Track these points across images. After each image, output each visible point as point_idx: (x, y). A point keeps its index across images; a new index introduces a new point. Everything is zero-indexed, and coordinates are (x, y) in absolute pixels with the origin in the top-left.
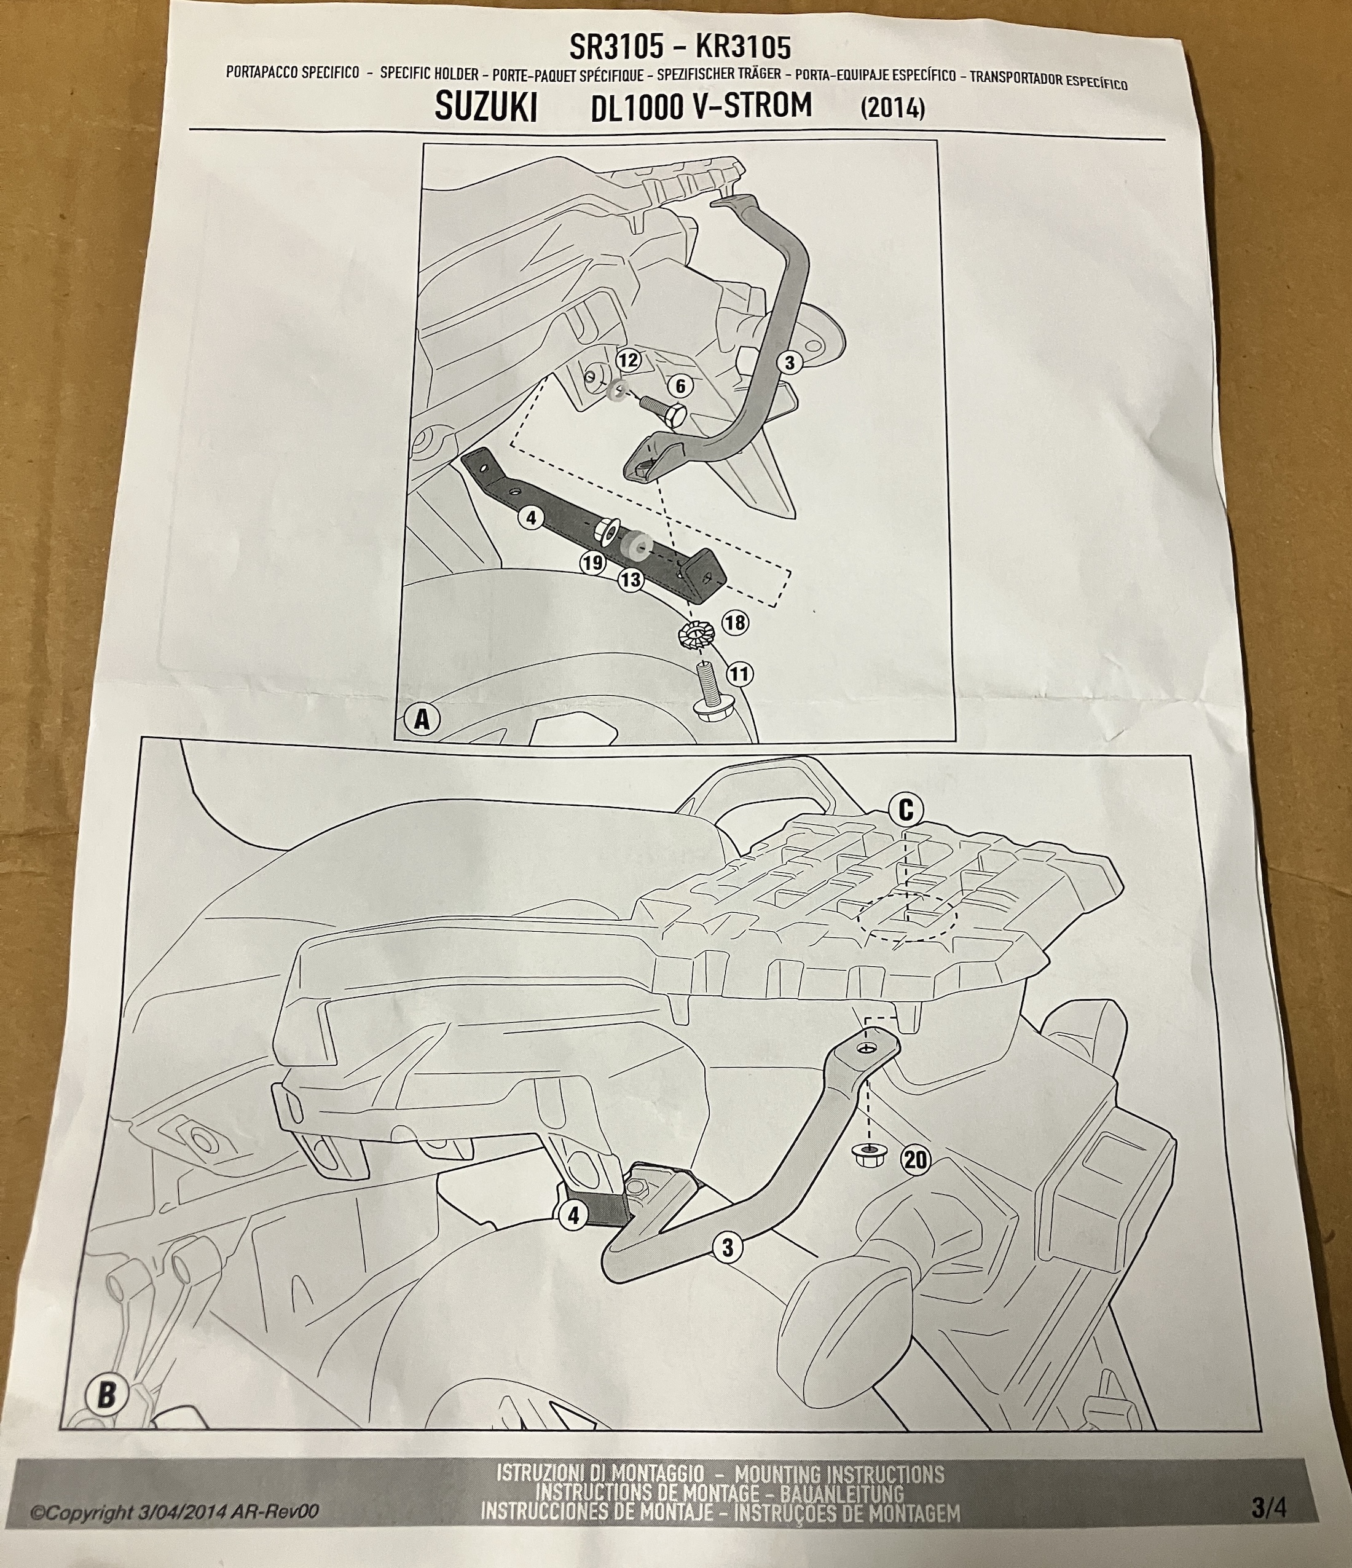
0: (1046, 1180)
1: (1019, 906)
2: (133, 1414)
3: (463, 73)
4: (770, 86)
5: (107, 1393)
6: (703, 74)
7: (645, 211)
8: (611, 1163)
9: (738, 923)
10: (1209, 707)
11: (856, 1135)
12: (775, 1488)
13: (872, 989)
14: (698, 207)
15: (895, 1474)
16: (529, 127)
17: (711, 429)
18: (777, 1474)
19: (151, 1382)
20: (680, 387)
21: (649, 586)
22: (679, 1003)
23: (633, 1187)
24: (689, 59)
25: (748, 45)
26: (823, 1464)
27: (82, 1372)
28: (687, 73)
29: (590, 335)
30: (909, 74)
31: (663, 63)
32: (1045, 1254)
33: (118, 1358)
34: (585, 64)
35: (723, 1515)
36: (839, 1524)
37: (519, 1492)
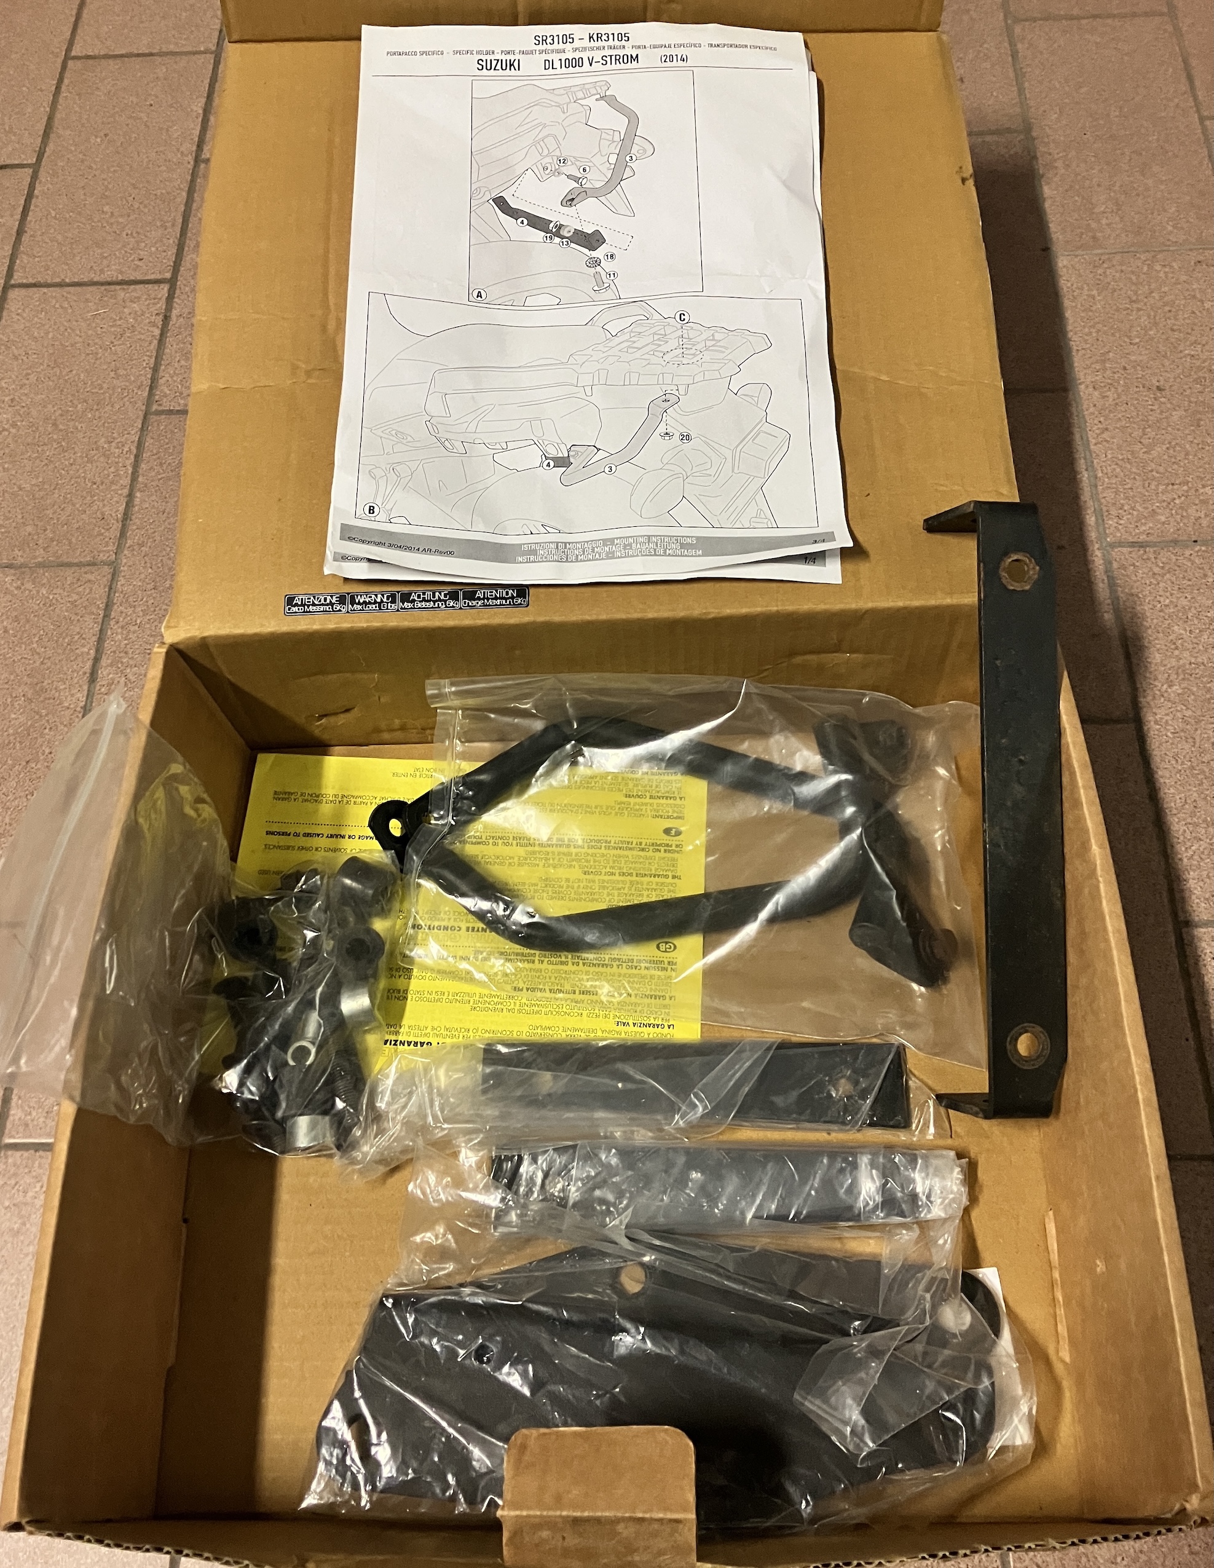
0: (737, 447)
1: (728, 352)
2: (382, 517)
3: (487, 53)
4: (621, 52)
5: (371, 510)
6: (592, 49)
7: (568, 104)
8: (563, 447)
9: (611, 360)
10: (810, 282)
11: (662, 429)
12: (630, 545)
13: (668, 380)
14: (591, 101)
15: (677, 540)
16: (517, 73)
17: (598, 185)
18: (631, 540)
19: (388, 507)
20: (584, 170)
21: (573, 245)
22: (588, 389)
23: (571, 453)
24: (586, 43)
25: (611, 37)
26: (649, 536)
27: (361, 502)
28: (584, 49)
29: (546, 152)
30: (680, 46)
31: (575, 45)
32: (736, 470)
33: (375, 498)
34: (540, 47)
35: (611, 556)
36: (655, 555)
37: (531, 553)
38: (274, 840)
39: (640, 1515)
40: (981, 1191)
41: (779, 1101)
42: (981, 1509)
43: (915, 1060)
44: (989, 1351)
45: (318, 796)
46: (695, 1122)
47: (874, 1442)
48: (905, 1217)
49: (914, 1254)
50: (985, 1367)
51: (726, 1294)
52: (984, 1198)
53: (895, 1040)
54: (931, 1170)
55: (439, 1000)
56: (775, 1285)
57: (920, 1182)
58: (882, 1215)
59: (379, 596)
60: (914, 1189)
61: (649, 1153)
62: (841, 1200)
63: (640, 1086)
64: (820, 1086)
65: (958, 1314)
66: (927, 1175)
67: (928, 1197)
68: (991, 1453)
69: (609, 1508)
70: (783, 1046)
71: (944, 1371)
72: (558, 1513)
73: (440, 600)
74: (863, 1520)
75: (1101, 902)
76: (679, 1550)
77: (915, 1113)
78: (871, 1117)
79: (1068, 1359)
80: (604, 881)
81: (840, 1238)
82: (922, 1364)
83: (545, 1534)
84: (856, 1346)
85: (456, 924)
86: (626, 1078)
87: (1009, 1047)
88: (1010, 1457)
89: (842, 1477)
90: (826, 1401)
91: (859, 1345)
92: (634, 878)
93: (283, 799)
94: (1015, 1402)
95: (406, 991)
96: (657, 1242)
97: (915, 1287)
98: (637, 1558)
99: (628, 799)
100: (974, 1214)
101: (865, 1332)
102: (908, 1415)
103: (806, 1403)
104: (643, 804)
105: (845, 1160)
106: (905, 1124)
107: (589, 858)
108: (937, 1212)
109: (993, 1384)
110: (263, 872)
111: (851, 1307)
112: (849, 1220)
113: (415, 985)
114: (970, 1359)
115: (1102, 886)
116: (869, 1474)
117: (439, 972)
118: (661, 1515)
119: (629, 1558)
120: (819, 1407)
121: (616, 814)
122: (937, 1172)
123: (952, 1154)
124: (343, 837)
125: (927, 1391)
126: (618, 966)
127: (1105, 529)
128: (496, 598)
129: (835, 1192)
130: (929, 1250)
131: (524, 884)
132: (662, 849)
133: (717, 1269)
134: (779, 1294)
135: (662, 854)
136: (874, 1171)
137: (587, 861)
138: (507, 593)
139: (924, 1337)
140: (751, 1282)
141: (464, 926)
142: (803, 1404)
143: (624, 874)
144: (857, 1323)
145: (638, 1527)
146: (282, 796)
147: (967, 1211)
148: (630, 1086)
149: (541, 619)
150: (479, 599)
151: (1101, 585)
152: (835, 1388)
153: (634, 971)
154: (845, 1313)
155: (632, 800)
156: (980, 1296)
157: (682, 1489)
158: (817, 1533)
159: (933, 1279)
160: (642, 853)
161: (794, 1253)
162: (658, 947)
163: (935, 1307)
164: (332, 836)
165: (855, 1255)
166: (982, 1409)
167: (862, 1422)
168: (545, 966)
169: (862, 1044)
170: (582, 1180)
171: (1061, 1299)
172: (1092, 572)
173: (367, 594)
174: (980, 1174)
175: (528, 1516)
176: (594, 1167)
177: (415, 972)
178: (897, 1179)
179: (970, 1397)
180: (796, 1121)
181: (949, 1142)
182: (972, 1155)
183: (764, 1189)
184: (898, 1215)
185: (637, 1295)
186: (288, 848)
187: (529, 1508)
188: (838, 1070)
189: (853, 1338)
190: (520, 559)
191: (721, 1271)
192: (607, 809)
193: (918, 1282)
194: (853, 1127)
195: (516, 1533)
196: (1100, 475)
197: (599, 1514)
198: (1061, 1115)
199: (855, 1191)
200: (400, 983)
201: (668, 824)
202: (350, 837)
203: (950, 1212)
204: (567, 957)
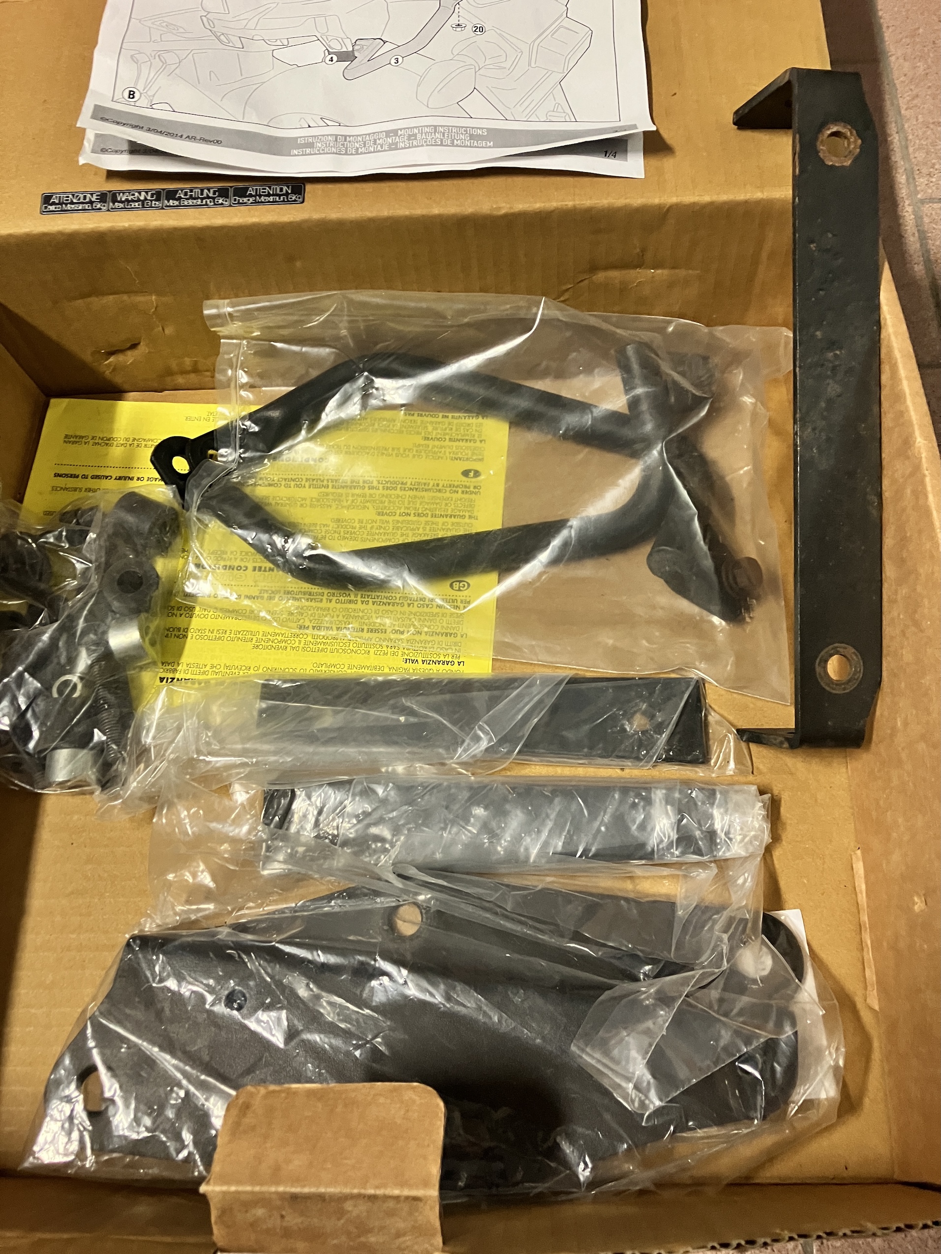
0: (534, 41)
2: (144, 102)
5: (132, 95)
8: (348, 42)
11: (454, 20)
12: (414, 136)
15: (466, 131)
18: (416, 131)
19: (150, 93)
26: (435, 127)
27: (120, 87)
32: (533, 65)
33: (136, 82)
35: (394, 147)
36: (442, 145)
37: (307, 146)
38: (62, 481)
39: (371, 1191)
40: (784, 829)
41: (570, 735)
42: (782, 1169)
43: (714, 696)
44: (791, 997)
45: (109, 440)
46: (479, 756)
47: (661, 1100)
48: (702, 855)
49: (711, 896)
50: (787, 1015)
51: (505, 937)
52: (787, 836)
53: (695, 674)
54: (731, 806)
55: (220, 638)
56: (557, 925)
57: (720, 820)
58: (677, 853)
59: (143, 194)
60: (713, 824)
61: (430, 788)
62: (633, 836)
63: (423, 720)
64: (614, 718)
65: (758, 958)
66: (726, 811)
67: (727, 834)
68: (793, 1109)
69: (334, 1182)
70: (573, 681)
71: (741, 1019)
72: (273, 1189)
73: (208, 197)
74: (648, 1185)
75: (927, 498)
76: (420, 1231)
77: (714, 747)
78: (667, 752)
79: (877, 1008)
80: (398, 522)
81: (631, 878)
82: (718, 1012)
83: (260, 1212)
84: (645, 993)
85: (242, 564)
86: (411, 712)
87: (818, 669)
88: (814, 1115)
89: (625, 1135)
90: (607, 1053)
91: (647, 991)
92: (429, 518)
93: (74, 443)
94: (819, 1054)
95: (186, 630)
96: (433, 880)
97: (711, 929)
98: (372, 1239)
99: (426, 442)
100: (777, 853)
101: (657, 976)
102: (700, 1069)
103: (584, 1056)
104: (441, 447)
105: (638, 795)
106: (704, 759)
107: (384, 499)
108: (736, 850)
109: (796, 1034)
110: (48, 513)
111: (641, 951)
112: (641, 858)
113: (196, 623)
114: (771, 1006)
115: (928, 479)
116: (656, 1133)
117: (222, 610)
118: (396, 1192)
119: (363, 1239)
120: (599, 1061)
121: (414, 456)
122: (738, 807)
123: (754, 788)
124: (131, 479)
125: (722, 1043)
126: (409, 605)
127: (916, 186)
128: (269, 195)
129: (628, 829)
130: (728, 890)
131: (315, 525)
132: (460, 490)
133: (495, 908)
134: (562, 936)
135: (460, 495)
136: (669, 807)
137: (382, 502)
138: (281, 190)
139: (721, 982)
140: (530, 922)
141: (250, 566)
142: (581, 1057)
143: (419, 515)
144: (647, 968)
145: (370, 1204)
146: (72, 439)
147: (768, 850)
148: (413, 720)
149: (316, 216)
150: (251, 196)
151: (912, 239)
152: (617, 1038)
153: (425, 610)
154: (633, 956)
155: (431, 443)
156: (782, 939)
157: (425, 1158)
158: (596, 1200)
159: (731, 920)
160: (439, 495)
161: (580, 892)
162: (451, 586)
163: (732, 950)
164: (120, 478)
165: (647, 896)
166: (784, 1060)
167: (648, 1076)
168: (333, 604)
169: (660, 679)
170: (357, 816)
171: (869, 942)
172: (902, 227)
173: (129, 191)
174: (782, 810)
175: (237, 1192)
176: (370, 803)
177: (197, 610)
178: (693, 814)
179: (770, 1048)
180: (586, 756)
181: (751, 778)
182: (776, 792)
183: (550, 824)
184: (694, 853)
185: (412, 938)
186: (75, 489)
187: (239, 1182)
188: (633, 704)
189: (644, 983)
190: (296, 152)
191: (499, 910)
192: (405, 450)
193: (715, 922)
194: (648, 762)
195: (225, 1212)
196: (910, 137)
197: (322, 1190)
198: (873, 744)
199: (649, 828)
200: (180, 622)
201: (467, 466)
202: (138, 479)
203: (751, 849)
204: (356, 596)
